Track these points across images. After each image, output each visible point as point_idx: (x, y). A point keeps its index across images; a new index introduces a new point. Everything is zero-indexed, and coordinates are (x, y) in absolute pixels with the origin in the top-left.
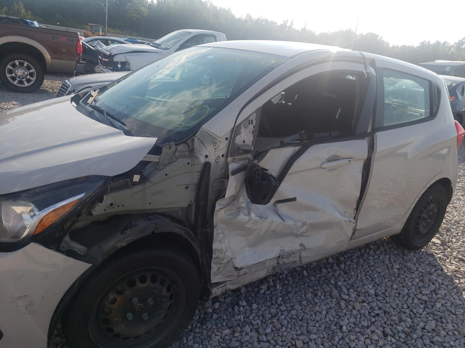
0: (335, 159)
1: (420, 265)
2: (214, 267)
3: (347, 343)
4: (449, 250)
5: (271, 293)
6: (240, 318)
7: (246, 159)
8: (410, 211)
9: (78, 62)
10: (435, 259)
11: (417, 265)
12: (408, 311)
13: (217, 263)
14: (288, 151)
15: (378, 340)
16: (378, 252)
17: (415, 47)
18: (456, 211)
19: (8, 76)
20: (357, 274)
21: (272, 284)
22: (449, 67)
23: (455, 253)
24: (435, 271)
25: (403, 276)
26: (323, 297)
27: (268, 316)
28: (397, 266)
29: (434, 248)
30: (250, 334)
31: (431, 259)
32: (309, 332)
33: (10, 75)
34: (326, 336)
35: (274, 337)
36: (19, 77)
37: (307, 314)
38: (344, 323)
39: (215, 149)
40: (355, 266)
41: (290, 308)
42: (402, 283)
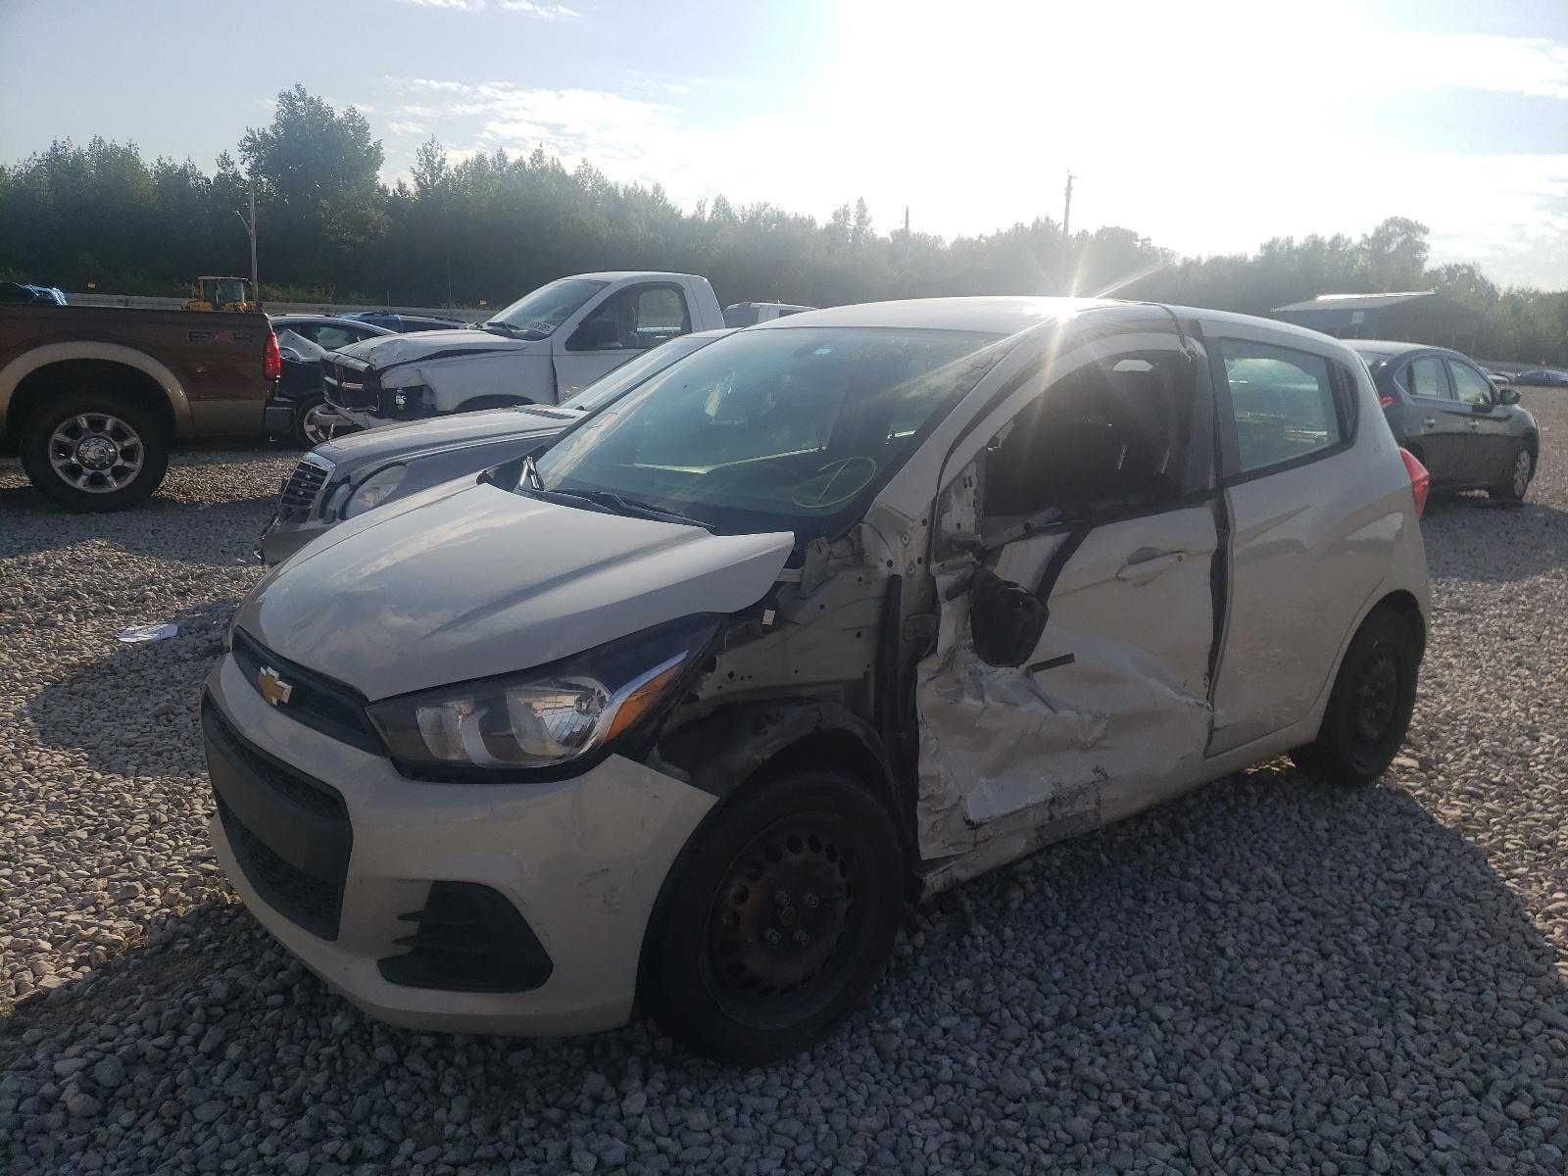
0: (1144, 555)
1: (1377, 816)
2: (924, 822)
3: (1244, 977)
4: (1441, 778)
5: (1037, 906)
6: (985, 958)
7: (965, 565)
8: (1330, 684)
9: (270, 402)
10: (1412, 801)
11: (1371, 817)
12: (1366, 906)
13: (929, 812)
14: (1043, 546)
15: (1312, 965)
16: (1270, 800)
17: (1250, 258)
18: (1446, 692)
19: (56, 464)
20: (1229, 849)
21: (1031, 887)
22: (1362, 314)
23: (1456, 783)
24: (1415, 824)
25: (1340, 843)
26: (1162, 903)
27: (1047, 950)
28: (1321, 824)
29: (1405, 777)
30: (1019, 983)
31: (1401, 801)
32: (1152, 967)
33: (60, 463)
34: (1192, 970)
35: (1074, 983)
36: (91, 466)
37: (1136, 936)
38: (1226, 941)
39: (905, 546)
40: (1221, 834)
41: (1091, 931)
42: (1342, 856)
